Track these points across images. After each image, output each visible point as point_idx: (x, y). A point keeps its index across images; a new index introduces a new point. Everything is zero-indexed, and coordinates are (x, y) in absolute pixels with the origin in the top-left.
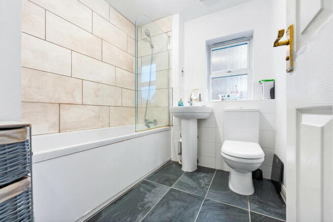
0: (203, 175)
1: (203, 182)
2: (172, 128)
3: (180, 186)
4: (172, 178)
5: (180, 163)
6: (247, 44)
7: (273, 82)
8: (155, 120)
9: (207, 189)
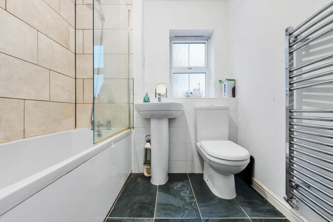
0: (179, 185)
1: (186, 195)
2: (133, 131)
3: (164, 212)
4: (147, 202)
5: (146, 174)
6: (205, 43)
7: (234, 81)
8: (109, 122)
9: (195, 204)
